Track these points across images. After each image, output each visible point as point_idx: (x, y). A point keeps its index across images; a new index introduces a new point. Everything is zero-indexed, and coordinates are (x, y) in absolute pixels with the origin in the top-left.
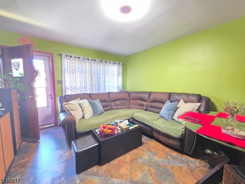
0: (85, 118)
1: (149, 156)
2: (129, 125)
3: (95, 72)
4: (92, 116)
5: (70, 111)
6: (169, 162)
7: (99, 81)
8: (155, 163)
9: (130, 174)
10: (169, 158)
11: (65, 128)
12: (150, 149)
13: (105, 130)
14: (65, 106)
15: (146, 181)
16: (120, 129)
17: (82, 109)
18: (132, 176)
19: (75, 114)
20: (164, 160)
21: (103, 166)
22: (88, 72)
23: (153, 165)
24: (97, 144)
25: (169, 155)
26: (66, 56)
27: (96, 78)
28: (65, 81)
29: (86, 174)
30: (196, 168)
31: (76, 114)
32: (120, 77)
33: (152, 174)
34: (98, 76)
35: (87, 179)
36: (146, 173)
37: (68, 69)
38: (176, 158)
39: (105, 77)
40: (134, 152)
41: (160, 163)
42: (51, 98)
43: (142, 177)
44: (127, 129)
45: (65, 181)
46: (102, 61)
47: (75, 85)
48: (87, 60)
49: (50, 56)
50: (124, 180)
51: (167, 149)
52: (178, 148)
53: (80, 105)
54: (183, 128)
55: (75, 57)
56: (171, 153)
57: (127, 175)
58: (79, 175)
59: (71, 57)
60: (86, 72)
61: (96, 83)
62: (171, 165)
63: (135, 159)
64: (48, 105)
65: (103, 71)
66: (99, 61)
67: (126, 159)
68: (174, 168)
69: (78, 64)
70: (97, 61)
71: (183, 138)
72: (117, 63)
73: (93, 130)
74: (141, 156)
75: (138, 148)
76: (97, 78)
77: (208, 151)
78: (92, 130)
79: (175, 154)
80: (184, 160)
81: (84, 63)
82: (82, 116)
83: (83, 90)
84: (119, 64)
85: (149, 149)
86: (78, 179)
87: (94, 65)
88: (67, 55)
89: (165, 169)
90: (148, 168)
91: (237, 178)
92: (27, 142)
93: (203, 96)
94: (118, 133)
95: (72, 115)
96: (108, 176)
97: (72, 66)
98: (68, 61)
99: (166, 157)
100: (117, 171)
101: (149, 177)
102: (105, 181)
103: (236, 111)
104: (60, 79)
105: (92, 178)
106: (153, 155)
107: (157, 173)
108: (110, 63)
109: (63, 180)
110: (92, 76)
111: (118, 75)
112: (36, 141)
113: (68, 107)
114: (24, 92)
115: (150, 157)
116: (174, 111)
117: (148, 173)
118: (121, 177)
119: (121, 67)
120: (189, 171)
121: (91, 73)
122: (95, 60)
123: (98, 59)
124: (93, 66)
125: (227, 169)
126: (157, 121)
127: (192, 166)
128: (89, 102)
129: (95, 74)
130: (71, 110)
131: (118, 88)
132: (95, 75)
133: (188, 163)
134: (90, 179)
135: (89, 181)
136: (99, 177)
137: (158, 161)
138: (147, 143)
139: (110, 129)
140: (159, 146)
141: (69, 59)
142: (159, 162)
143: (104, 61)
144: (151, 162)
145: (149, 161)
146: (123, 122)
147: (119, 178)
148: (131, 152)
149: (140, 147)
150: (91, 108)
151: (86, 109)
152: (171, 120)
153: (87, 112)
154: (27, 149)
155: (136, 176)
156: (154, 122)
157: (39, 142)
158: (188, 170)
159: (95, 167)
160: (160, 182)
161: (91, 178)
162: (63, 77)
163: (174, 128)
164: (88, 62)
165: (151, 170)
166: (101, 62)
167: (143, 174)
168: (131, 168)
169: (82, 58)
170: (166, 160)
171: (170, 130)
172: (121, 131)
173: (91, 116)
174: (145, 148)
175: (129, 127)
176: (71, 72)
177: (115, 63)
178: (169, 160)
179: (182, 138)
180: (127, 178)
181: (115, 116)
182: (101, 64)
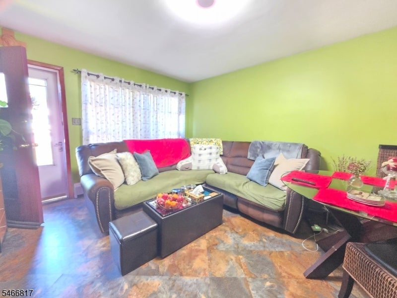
0: (128, 184)
1: (234, 239)
2: (203, 193)
3: (140, 106)
4: (139, 181)
5: (102, 172)
6: (264, 247)
7: (147, 122)
8: (245, 249)
9: (209, 267)
10: (264, 240)
11: (95, 201)
12: (235, 229)
13: (168, 201)
14: (93, 163)
15: (234, 275)
16: (190, 199)
17: (122, 168)
18: (212, 271)
19: (110, 177)
20: (258, 244)
21: (165, 259)
22: (128, 106)
23: (242, 252)
24: (155, 225)
25: (264, 235)
26: (89, 74)
27: (142, 116)
28: (86, 119)
29: (137, 274)
30: (302, 252)
31: (112, 178)
32: (183, 117)
33: (243, 265)
34: (145, 113)
35: (142, 282)
36: (234, 265)
37: (91, 98)
38: (273, 239)
39: (157, 116)
40: (212, 234)
41: (252, 249)
42: (61, 149)
43: (228, 271)
44: (201, 199)
45: (104, 288)
46: (153, 89)
47: (106, 127)
48: (127, 84)
49: (57, 72)
50: (202, 278)
51: (260, 228)
52: (277, 225)
53: (118, 161)
54: (285, 196)
55: (105, 78)
56: (265, 233)
57: (205, 270)
58: (126, 276)
59: (98, 76)
60: (124, 106)
61: (143, 124)
62: (267, 250)
63: (214, 245)
64: (54, 162)
65: (154, 105)
66: (148, 86)
67: (200, 246)
68: (272, 254)
69: (111, 90)
70: (144, 88)
71: (285, 210)
72: (177, 92)
73: (145, 203)
74: (223, 240)
75: (216, 228)
76: (144, 117)
77: (317, 228)
78: (142, 203)
79: (272, 234)
80: (284, 241)
81: (121, 88)
82: (123, 181)
83: (119, 137)
84: (181, 94)
85: (233, 229)
86: (124, 283)
87: (138, 93)
88: (90, 72)
89: (259, 256)
90: (236, 258)
91: (364, 259)
92: (19, 228)
93: (311, 149)
94: (187, 207)
95: (105, 178)
96: (176, 274)
97: (100, 94)
98: (93, 84)
99: (259, 239)
100: (188, 265)
101: (238, 270)
102: (171, 282)
103: (363, 168)
104: (78, 117)
105: (150, 279)
106: (240, 238)
107: (249, 263)
108: (166, 91)
109: (100, 287)
110: (136, 113)
111: (180, 113)
112: (37, 225)
113: (97, 165)
114: (9, 136)
115: (236, 241)
116: (269, 171)
117: (236, 265)
118: (195, 273)
119: (184, 101)
120: (293, 257)
121: (133, 107)
122: (140, 86)
123: (146, 85)
124: (137, 95)
125: (351, 248)
126: (245, 187)
127: (297, 249)
128: (134, 157)
129: (140, 110)
130: (103, 170)
131: (179, 134)
132: (140, 112)
133: (290, 246)
134: (146, 282)
135: (144, 284)
136: (160, 277)
137: (249, 245)
138: (229, 221)
139: (174, 200)
140: (248, 224)
141: (93, 81)
142: (251, 247)
143: (156, 88)
144: (238, 247)
145: (236, 247)
146: (194, 188)
147: (193, 276)
148: (207, 236)
149: (219, 227)
150: (138, 166)
151: (129, 168)
152: (265, 185)
153: (132, 173)
154: (21, 241)
155: (220, 269)
156: (240, 188)
157: (43, 227)
158: (292, 255)
159: (151, 261)
160: (255, 275)
161: (147, 280)
162: (83, 113)
163: (271, 196)
164: (128, 88)
165: (240, 260)
166: (151, 90)
167: (229, 267)
168: (210, 259)
169: (117, 79)
170: (260, 243)
171: (266, 199)
172: (192, 204)
173: (137, 180)
174: (227, 228)
175: (204, 197)
176: (98, 105)
177: (175, 93)
178: (264, 242)
179: (283, 210)
180: (205, 274)
181: (177, 179)
182: (150, 92)
